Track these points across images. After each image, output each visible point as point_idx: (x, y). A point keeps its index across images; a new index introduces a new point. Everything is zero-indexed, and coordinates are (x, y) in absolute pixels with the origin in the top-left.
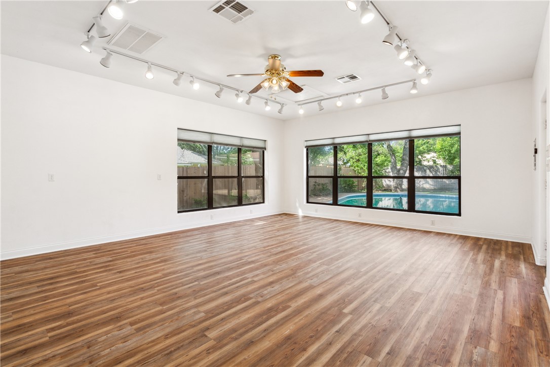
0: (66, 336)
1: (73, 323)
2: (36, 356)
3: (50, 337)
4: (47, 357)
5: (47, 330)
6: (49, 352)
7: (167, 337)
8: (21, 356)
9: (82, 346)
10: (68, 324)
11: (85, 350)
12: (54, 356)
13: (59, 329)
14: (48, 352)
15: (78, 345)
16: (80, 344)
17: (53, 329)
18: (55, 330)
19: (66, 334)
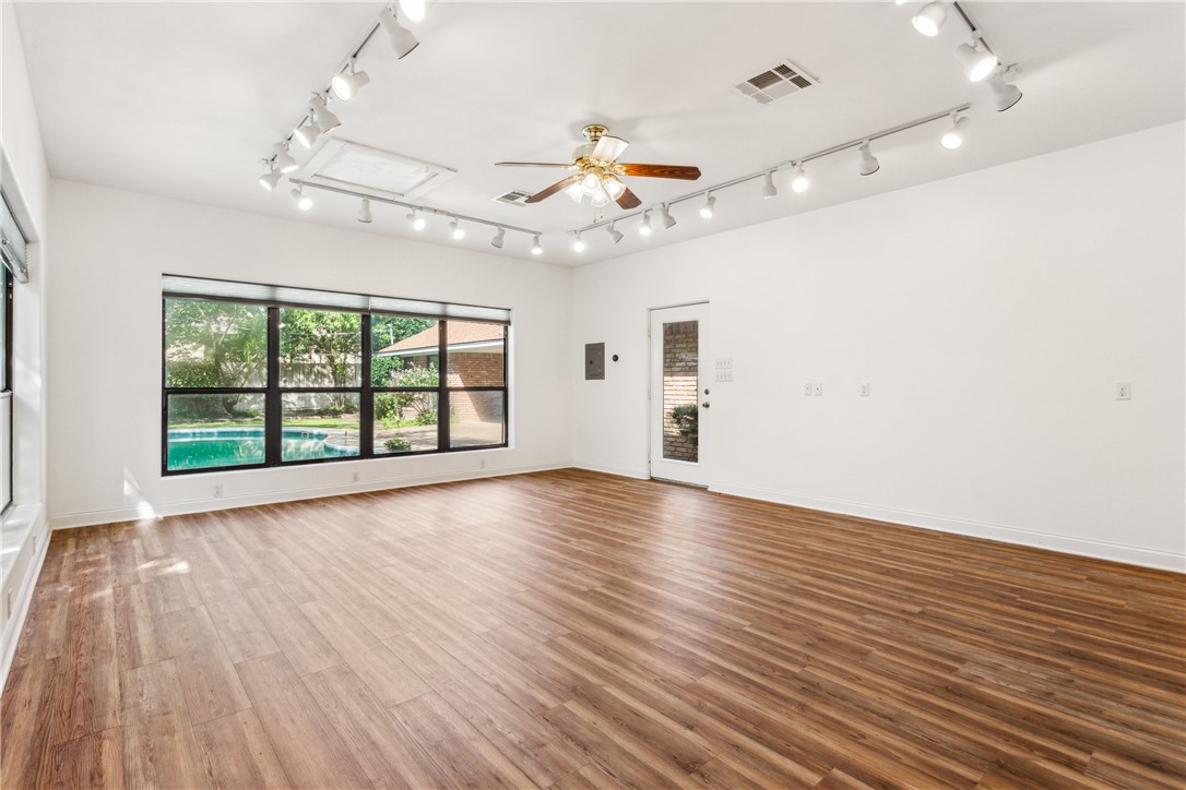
0: (1062, 732)
1: (1020, 742)
2: (1139, 742)
3: (1091, 753)
4: (1123, 728)
5: (1082, 773)
6: (1112, 732)
7: (954, 637)
8: (1165, 762)
9: (1057, 701)
10: (1032, 747)
11: (1059, 695)
12: (1111, 721)
13: (1060, 754)
14: (1114, 733)
15: (1061, 708)
16: (1056, 706)
17: (1070, 763)
18: (1069, 758)
19: (1058, 735)
